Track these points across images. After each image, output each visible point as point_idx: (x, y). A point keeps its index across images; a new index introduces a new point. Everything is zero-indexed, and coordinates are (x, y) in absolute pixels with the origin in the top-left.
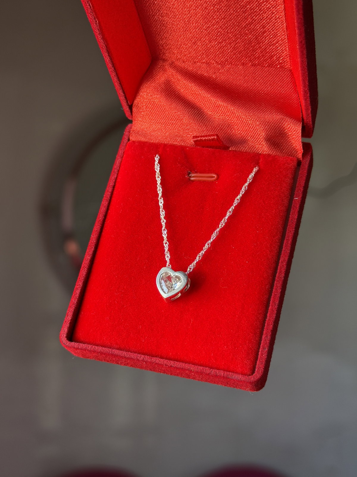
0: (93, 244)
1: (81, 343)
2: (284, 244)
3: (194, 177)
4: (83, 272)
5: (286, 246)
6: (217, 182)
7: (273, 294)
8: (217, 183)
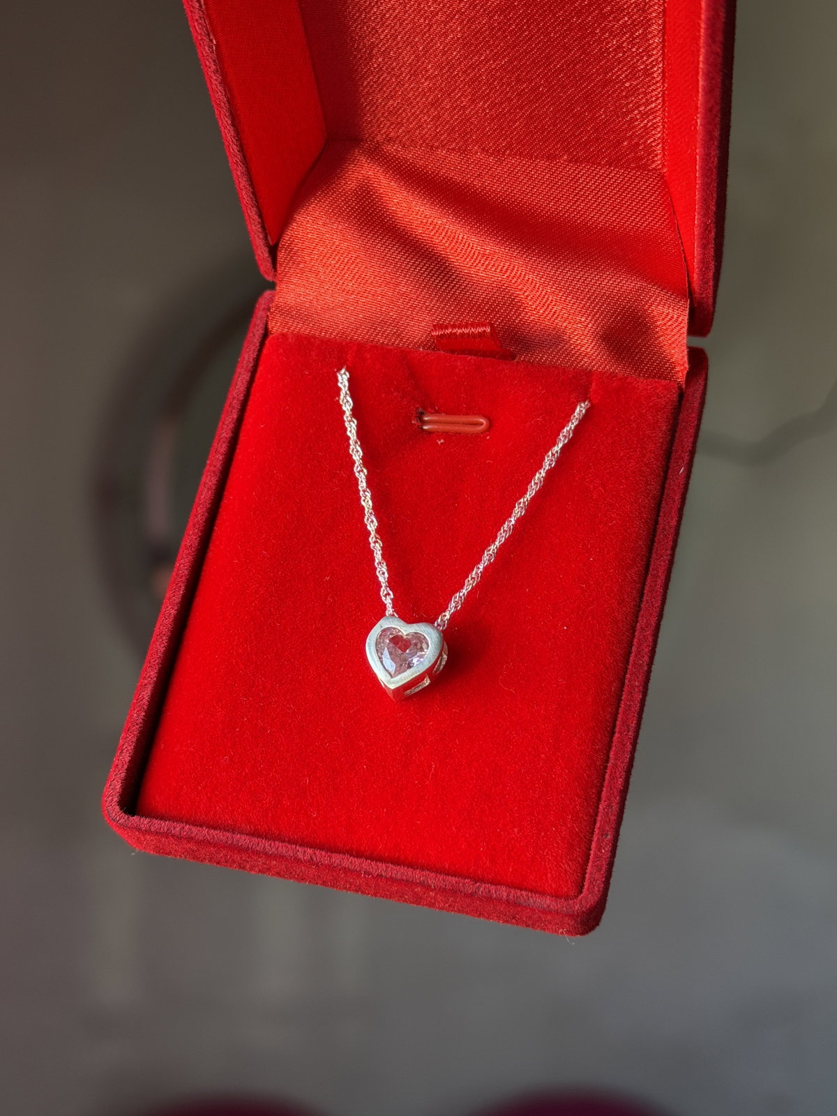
0: (181, 578)
2: (647, 587)
3: (432, 422)
6: (488, 435)
8: (487, 438)
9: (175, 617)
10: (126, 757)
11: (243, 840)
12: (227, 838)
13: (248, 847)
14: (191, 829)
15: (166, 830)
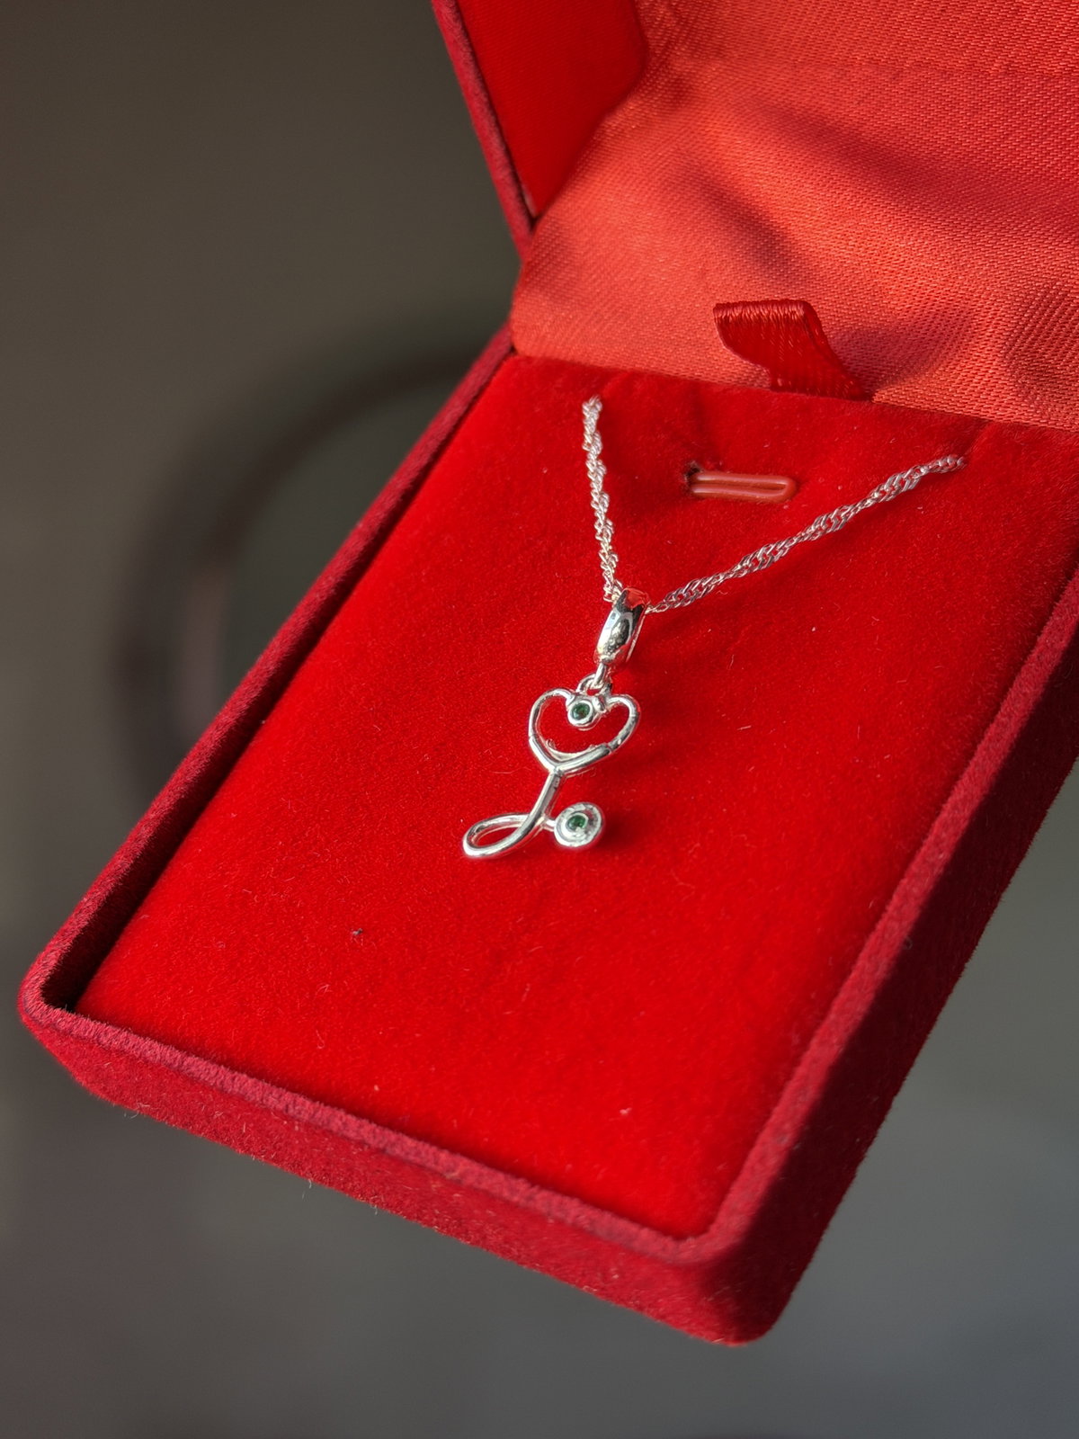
0: (262, 675)
1: (85, 1016)
2: (983, 743)
3: (710, 484)
4: (190, 768)
5: (986, 749)
6: (786, 504)
7: (879, 926)
8: (785, 507)
9: (230, 731)
10: (83, 920)
11: (198, 1066)
12: (176, 1058)
13: (199, 1078)
14: (127, 1038)
15: (92, 1034)
